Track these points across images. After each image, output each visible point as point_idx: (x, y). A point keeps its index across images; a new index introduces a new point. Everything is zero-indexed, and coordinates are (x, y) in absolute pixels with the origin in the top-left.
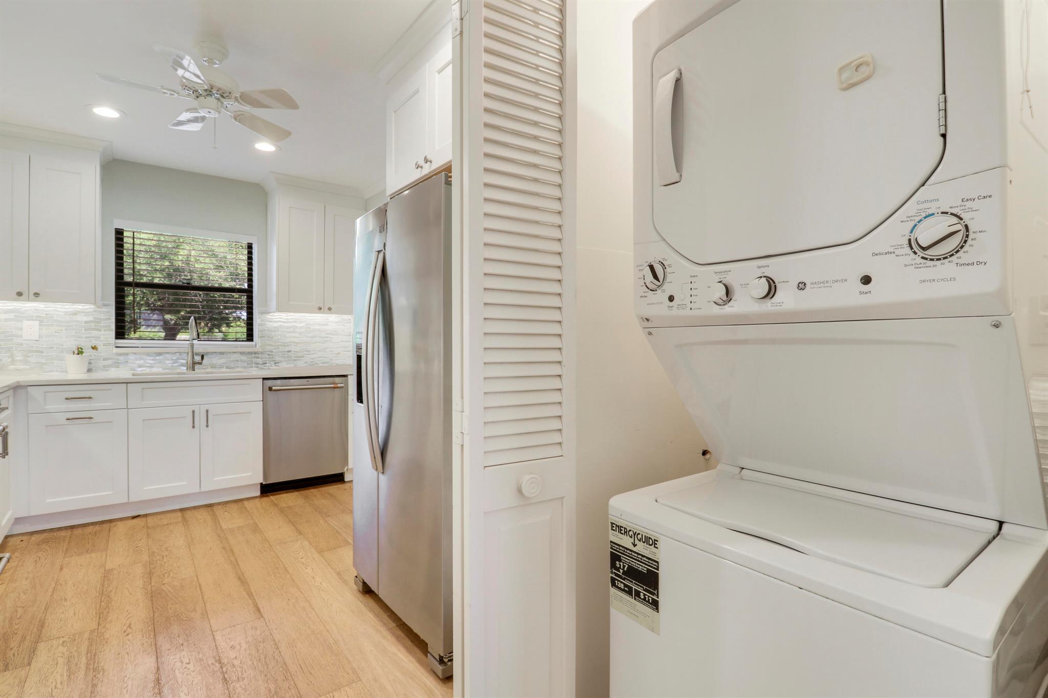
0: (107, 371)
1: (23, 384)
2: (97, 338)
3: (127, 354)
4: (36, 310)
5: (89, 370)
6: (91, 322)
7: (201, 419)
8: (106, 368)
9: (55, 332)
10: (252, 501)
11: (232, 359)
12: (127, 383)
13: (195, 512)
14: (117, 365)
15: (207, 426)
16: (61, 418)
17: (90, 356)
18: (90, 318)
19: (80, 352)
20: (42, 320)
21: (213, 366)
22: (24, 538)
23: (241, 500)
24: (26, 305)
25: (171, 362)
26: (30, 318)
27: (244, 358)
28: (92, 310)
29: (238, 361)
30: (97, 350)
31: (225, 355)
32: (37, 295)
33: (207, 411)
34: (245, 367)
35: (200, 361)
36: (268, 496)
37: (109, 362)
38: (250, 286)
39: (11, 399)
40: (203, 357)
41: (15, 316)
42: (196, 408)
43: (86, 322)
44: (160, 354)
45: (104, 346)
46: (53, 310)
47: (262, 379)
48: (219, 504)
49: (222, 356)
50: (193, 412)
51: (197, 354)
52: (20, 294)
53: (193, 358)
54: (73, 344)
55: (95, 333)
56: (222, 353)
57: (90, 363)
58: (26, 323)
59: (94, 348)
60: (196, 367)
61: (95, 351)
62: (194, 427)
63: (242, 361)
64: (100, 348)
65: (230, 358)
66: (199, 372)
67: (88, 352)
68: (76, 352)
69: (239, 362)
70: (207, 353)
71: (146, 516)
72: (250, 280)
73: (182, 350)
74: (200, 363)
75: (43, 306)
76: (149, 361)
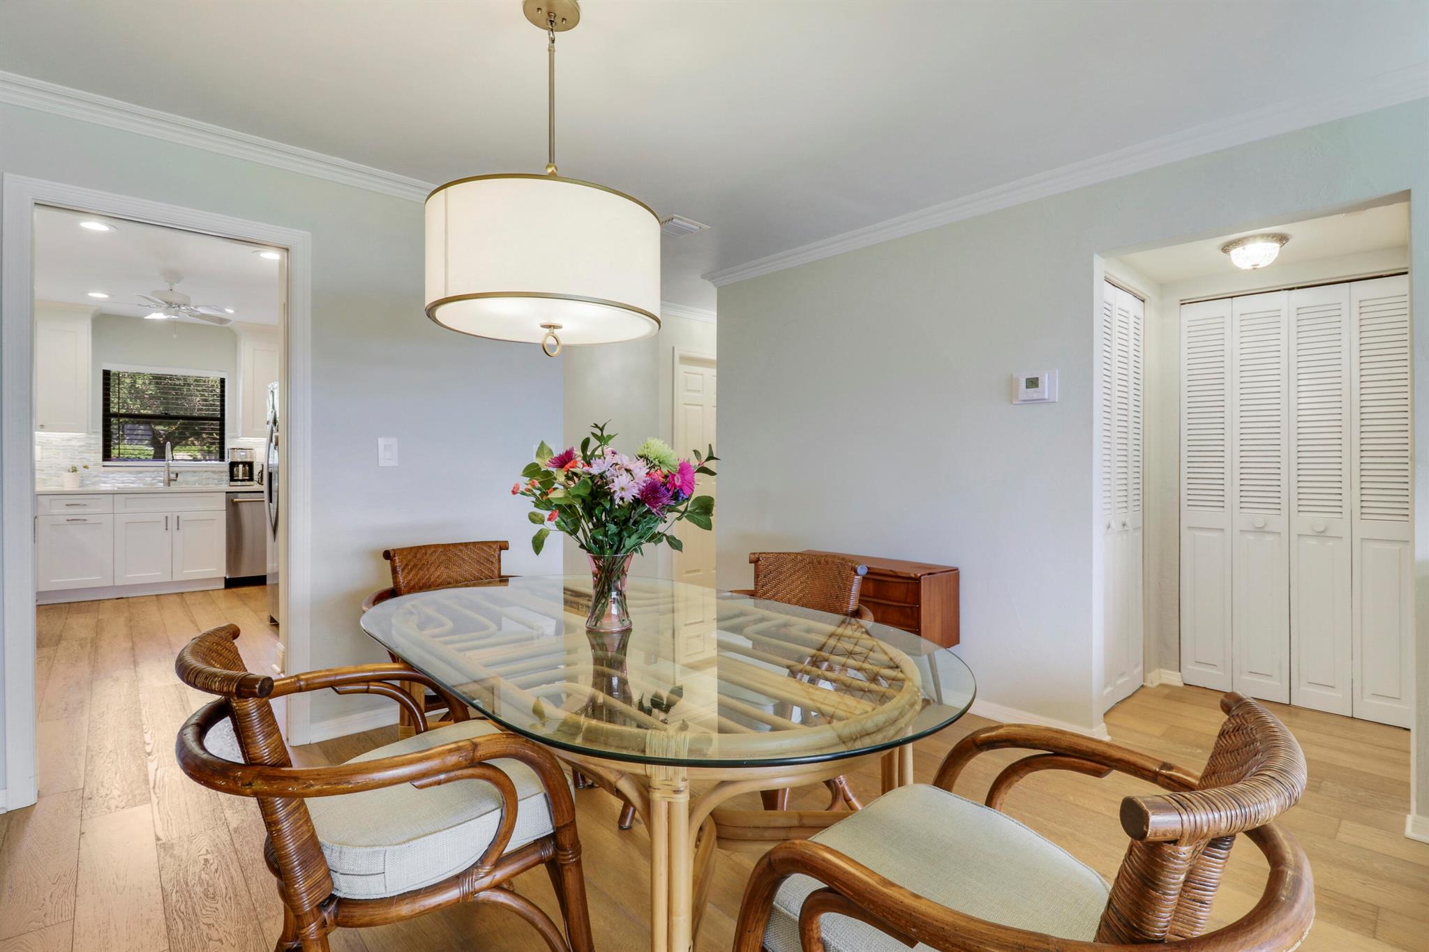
2: (88, 459)
3: (112, 472)
5: (81, 484)
6: (84, 446)
7: (172, 524)
8: (94, 483)
9: (56, 454)
10: (216, 592)
11: (204, 477)
12: (113, 494)
13: (169, 598)
14: (104, 481)
15: (178, 529)
16: (63, 519)
17: (83, 473)
18: (82, 443)
19: (74, 470)
20: (46, 446)
21: (187, 483)
23: (208, 590)
25: (150, 479)
27: (214, 475)
28: (83, 436)
29: (209, 478)
30: (88, 469)
31: (197, 473)
32: (42, 427)
33: (178, 517)
34: (215, 483)
35: (175, 478)
36: (232, 588)
37: (98, 478)
38: (223, 414)
40: (177, 475)
42: (169, 515)
43: (80, 446)
44: (141, 472)
45: (93, 466)
46: (52, 438)
47: (225, 493)
48: (190, 592)
49: (195, 474)
50: (167, 517)
51: (172, 473)
53: (169, 476)
54: (68, 464)
55: (86, 455)
56: (195, 472)
57: (82, 478)
59: (86, 467)
60: (172, 483)
61: (86, 470)
62: (167, 529)
63: (213, 479)
64: (90, 467)
65: (202, 475)
66: (174, 487)
67: (81, 470)
68: (71, 470)
69: (211, 479)
70: (181, 472)
71: (128, 598)
72: (223, 410)
73: (159, 469)
74: (175, 480)
76: (132, 478)
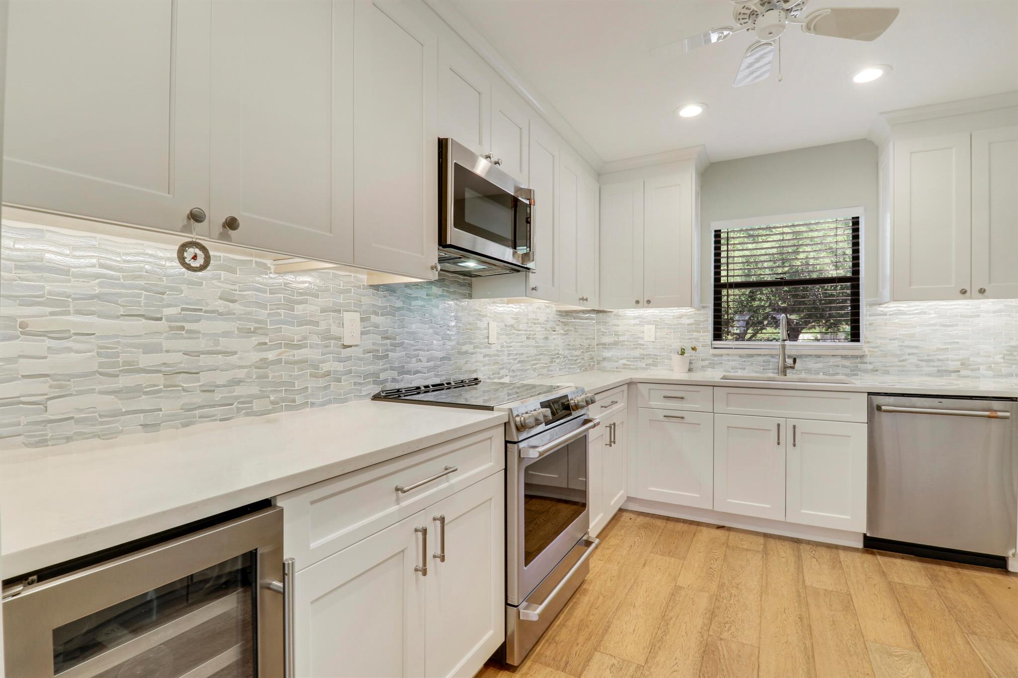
0: (704, 371)
1: (634, 381)
2: (697, 339)
3: (721, 355)
4: (653, 315)
5: (690, 370)
7: (786, 436)
8: (703, 368)
9: (666, 334)
10: (850, 554)
12: (714, 386)
13: (779, 543)
14: (712, 365)
15: (794, 445)
16: (660, 414)
17: (691, 356)
18: (692, 321)
19: (683, 353)
20: (658, 324)
21: (809, 371)
22: (633, 516)
23: (837, 547)
24: (647, 312)
26: (649, 323)
27: (847, 363)
28: (692, 313)
29: (838, 366)
30: (696, 351)
31: (821, 359)
32: (649, 302)
33: (795, 427)
34: (847, 375)
35: (792, 365)
36: (873, 553)
37: (706, 363)
38: (857, 272)
39: (625, 394)
40: (795, 361)
41: (640, 321)
42: (782, 421)
43: (688, 325)
44: (752, 356)
45: (702, 347)
46: (664, 315)
47: (867, 394)
48: (809, 542)
49: (819, 359)
50: (779, 425)
51: (789, 357)
52: (637, 302)
53: (785, 361)
54: (677, 345)
55: (695, 334)
56: (819, 356)
57: (690, 363)
58: (646, 327)
59: (694, 349)
60: (788, 371)
62: (779, 444)
64: (699, 349)
65: (829, 362)
66: (791, 378)
68: (680, 353)
69: (840, 368)
70: (801, 356)
71: (729, 529)
72: (856, 265)
73: (774, 352)
74: (793, 368)
75: (658, 312)
76: (741, 363)
